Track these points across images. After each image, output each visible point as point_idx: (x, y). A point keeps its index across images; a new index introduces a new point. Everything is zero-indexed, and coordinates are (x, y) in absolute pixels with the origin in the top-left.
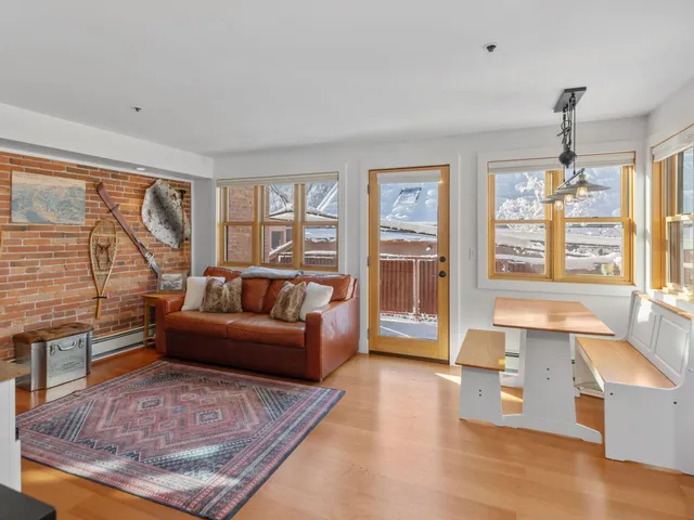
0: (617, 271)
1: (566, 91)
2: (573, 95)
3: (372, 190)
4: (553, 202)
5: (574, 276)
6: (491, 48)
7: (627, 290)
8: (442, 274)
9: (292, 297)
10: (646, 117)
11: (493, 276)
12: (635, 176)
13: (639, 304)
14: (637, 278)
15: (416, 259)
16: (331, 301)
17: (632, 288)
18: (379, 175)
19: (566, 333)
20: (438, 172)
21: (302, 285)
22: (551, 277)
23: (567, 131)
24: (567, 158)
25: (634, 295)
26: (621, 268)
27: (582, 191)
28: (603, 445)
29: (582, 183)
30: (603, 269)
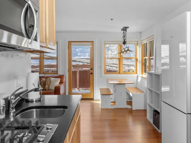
0: (133, 71)
1: (125, 27)
2: (126, 28)
3: (69, 47)
4: (120, 53)
5: (125, 72)
6: (112, 19)
7: (136, 75)
8: (92, 73)
9: (47, 82)
10: (140, 33)
11: (105, 73)
12: (138, 47)
13: (138, 78)
14: (138, 72)
15: (78, 70)
16: (59, 83)
17: (137, 75)
18: (72, 43)
19: (125, 84)
20: (90, 43)
21: (50, 78)
22: (120, 73)
23: (124, 36)
24: (124, 43)
25: (137, 76)
26: (134, 70)
27: (128, 52)
28: (132, 108)
29: (128, 50)
30: (130, 71)
